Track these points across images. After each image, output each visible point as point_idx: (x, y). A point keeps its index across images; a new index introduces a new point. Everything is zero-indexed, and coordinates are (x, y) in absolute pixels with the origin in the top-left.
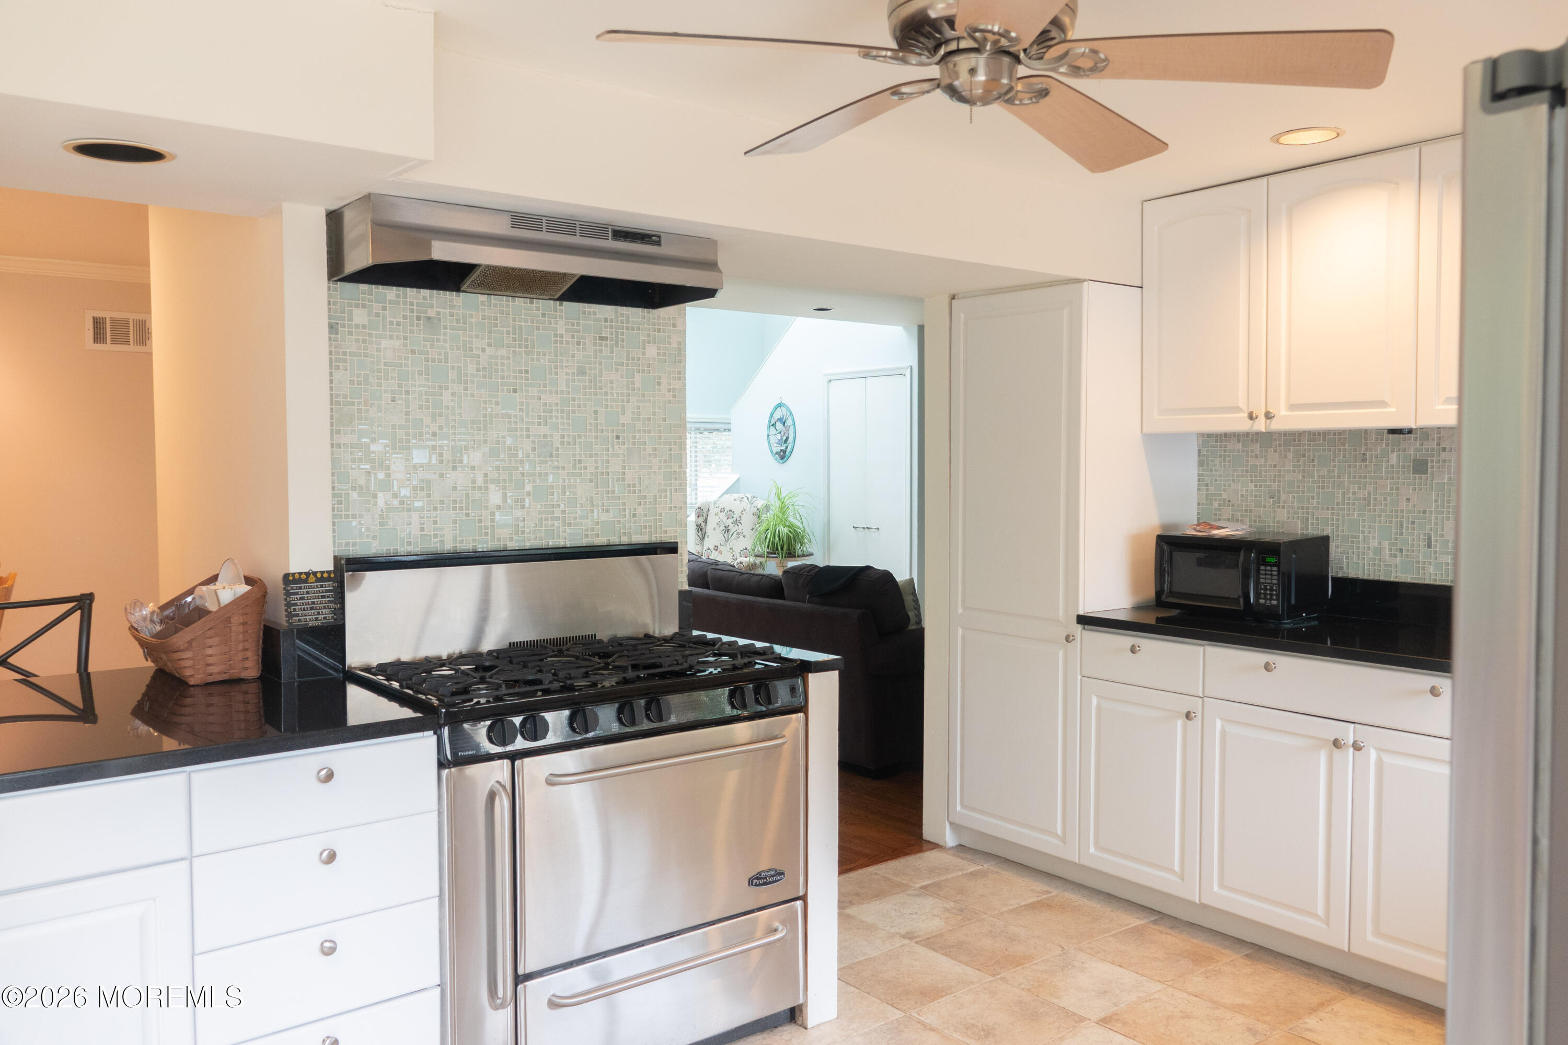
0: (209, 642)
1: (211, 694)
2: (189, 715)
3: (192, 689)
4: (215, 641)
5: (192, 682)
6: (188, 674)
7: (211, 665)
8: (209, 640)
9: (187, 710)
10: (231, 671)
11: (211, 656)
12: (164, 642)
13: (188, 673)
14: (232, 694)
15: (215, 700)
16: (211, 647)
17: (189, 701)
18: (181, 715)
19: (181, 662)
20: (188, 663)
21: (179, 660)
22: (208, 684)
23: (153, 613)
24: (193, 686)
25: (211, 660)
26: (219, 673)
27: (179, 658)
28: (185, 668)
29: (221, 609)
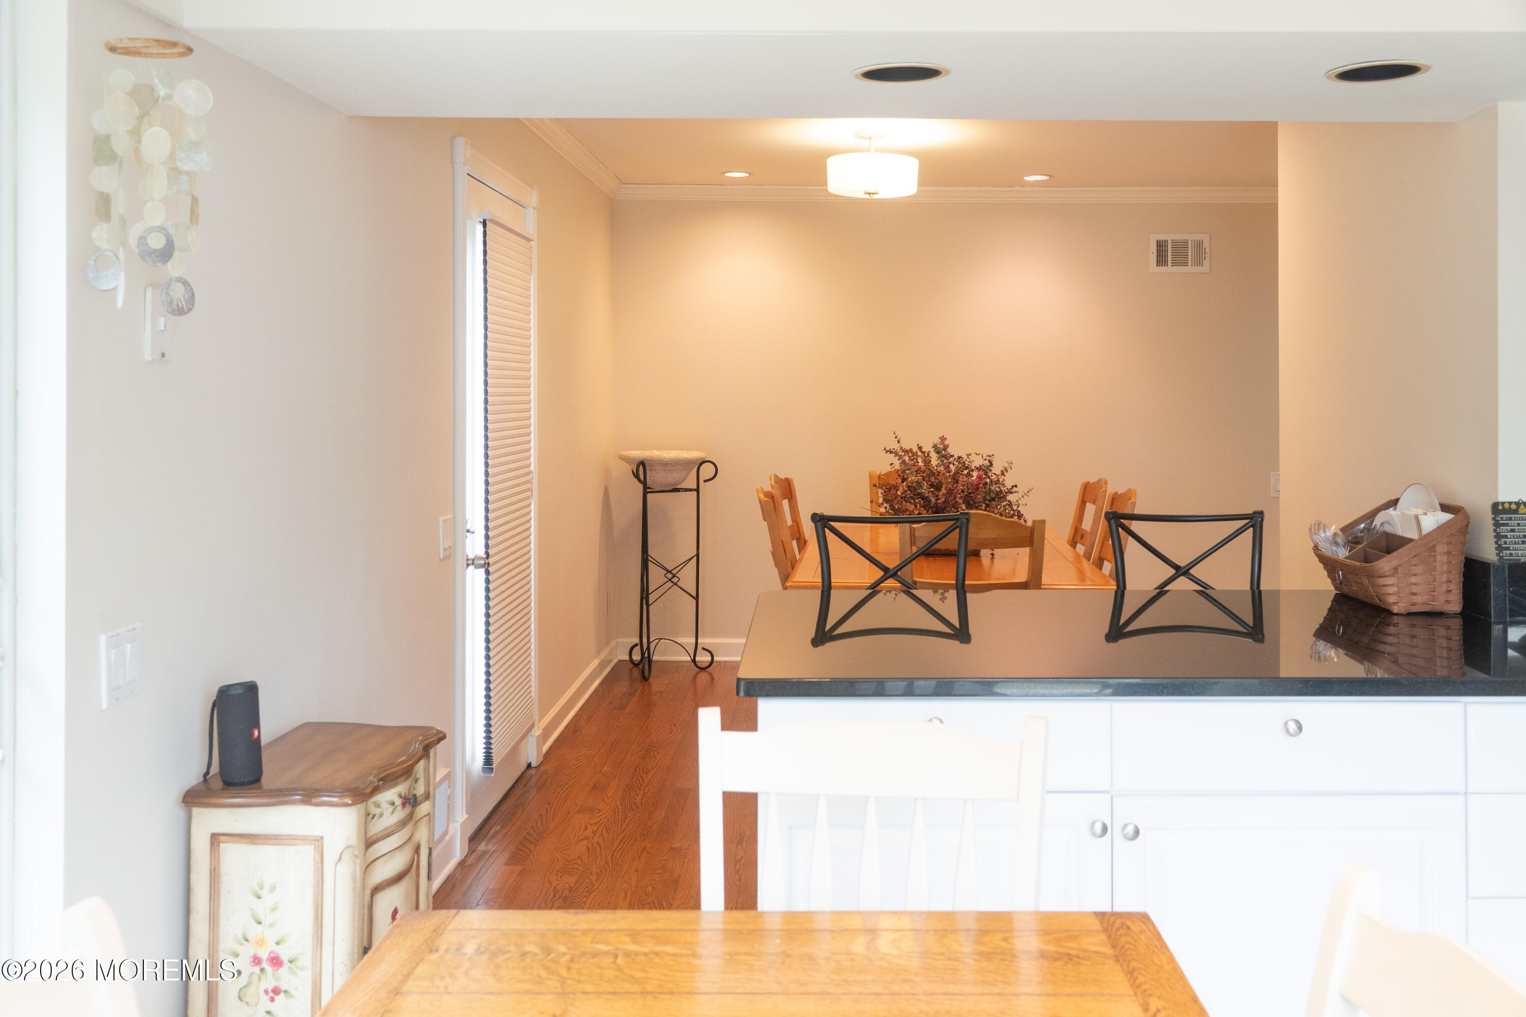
0: (1415, 570)
1: (1413, 626)
2: (1391, 644)
3: (1395, 617)
4: (1419, 569)
5: (1395, 609)
6: (1392, 601)
7: (1415, 594)
8: (1414, 568)
9: (1390, 639)
10: (1434, 603)
11: (1416, 584)
12: (1369, 566)
13: (1392, 599)
14: (1434, 627)
15: (1418, 631)
16: (1415, 575)
17: (1392, 629)
18: (1385, 643)
19: (1386, 588)
20: (1391, 590)
21: (1384, 586)
22: (1410, 614)
23: (1335, 535)
24: (1397, 614)
25: (1415, 589)
26: (1423, 604)
27: (1385, 583)
28: (1389, 594)
29: (1422, 538)
